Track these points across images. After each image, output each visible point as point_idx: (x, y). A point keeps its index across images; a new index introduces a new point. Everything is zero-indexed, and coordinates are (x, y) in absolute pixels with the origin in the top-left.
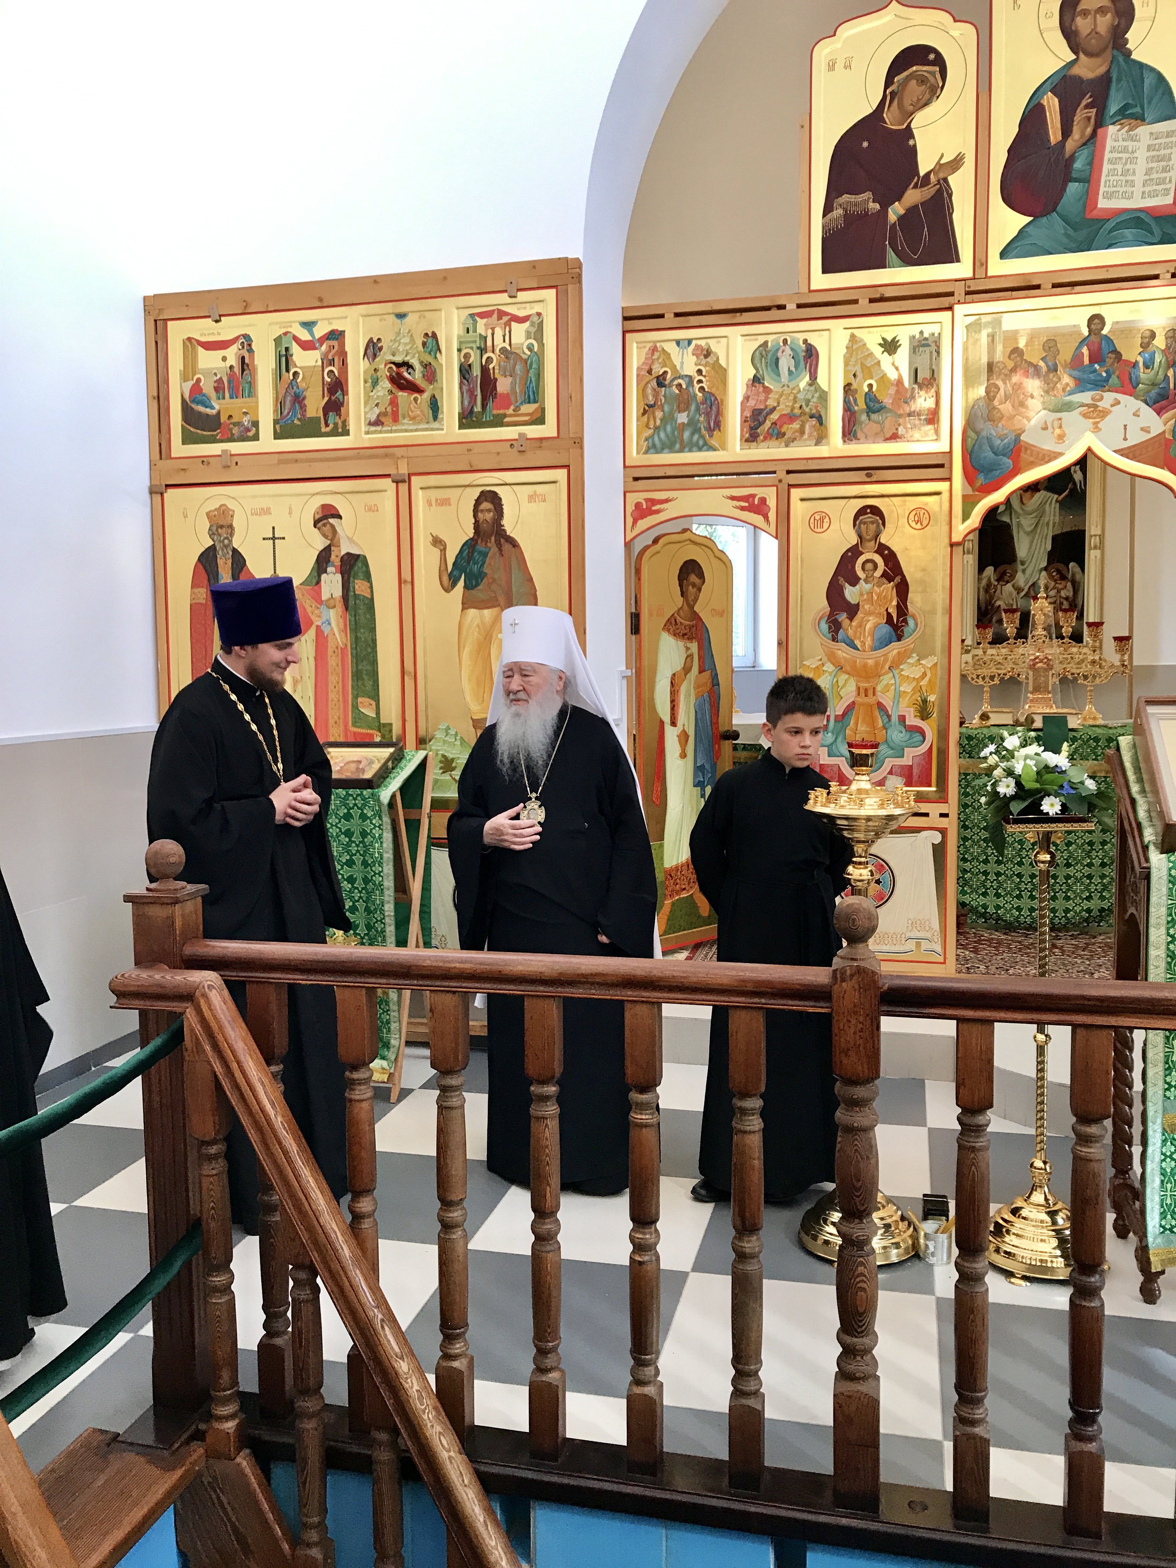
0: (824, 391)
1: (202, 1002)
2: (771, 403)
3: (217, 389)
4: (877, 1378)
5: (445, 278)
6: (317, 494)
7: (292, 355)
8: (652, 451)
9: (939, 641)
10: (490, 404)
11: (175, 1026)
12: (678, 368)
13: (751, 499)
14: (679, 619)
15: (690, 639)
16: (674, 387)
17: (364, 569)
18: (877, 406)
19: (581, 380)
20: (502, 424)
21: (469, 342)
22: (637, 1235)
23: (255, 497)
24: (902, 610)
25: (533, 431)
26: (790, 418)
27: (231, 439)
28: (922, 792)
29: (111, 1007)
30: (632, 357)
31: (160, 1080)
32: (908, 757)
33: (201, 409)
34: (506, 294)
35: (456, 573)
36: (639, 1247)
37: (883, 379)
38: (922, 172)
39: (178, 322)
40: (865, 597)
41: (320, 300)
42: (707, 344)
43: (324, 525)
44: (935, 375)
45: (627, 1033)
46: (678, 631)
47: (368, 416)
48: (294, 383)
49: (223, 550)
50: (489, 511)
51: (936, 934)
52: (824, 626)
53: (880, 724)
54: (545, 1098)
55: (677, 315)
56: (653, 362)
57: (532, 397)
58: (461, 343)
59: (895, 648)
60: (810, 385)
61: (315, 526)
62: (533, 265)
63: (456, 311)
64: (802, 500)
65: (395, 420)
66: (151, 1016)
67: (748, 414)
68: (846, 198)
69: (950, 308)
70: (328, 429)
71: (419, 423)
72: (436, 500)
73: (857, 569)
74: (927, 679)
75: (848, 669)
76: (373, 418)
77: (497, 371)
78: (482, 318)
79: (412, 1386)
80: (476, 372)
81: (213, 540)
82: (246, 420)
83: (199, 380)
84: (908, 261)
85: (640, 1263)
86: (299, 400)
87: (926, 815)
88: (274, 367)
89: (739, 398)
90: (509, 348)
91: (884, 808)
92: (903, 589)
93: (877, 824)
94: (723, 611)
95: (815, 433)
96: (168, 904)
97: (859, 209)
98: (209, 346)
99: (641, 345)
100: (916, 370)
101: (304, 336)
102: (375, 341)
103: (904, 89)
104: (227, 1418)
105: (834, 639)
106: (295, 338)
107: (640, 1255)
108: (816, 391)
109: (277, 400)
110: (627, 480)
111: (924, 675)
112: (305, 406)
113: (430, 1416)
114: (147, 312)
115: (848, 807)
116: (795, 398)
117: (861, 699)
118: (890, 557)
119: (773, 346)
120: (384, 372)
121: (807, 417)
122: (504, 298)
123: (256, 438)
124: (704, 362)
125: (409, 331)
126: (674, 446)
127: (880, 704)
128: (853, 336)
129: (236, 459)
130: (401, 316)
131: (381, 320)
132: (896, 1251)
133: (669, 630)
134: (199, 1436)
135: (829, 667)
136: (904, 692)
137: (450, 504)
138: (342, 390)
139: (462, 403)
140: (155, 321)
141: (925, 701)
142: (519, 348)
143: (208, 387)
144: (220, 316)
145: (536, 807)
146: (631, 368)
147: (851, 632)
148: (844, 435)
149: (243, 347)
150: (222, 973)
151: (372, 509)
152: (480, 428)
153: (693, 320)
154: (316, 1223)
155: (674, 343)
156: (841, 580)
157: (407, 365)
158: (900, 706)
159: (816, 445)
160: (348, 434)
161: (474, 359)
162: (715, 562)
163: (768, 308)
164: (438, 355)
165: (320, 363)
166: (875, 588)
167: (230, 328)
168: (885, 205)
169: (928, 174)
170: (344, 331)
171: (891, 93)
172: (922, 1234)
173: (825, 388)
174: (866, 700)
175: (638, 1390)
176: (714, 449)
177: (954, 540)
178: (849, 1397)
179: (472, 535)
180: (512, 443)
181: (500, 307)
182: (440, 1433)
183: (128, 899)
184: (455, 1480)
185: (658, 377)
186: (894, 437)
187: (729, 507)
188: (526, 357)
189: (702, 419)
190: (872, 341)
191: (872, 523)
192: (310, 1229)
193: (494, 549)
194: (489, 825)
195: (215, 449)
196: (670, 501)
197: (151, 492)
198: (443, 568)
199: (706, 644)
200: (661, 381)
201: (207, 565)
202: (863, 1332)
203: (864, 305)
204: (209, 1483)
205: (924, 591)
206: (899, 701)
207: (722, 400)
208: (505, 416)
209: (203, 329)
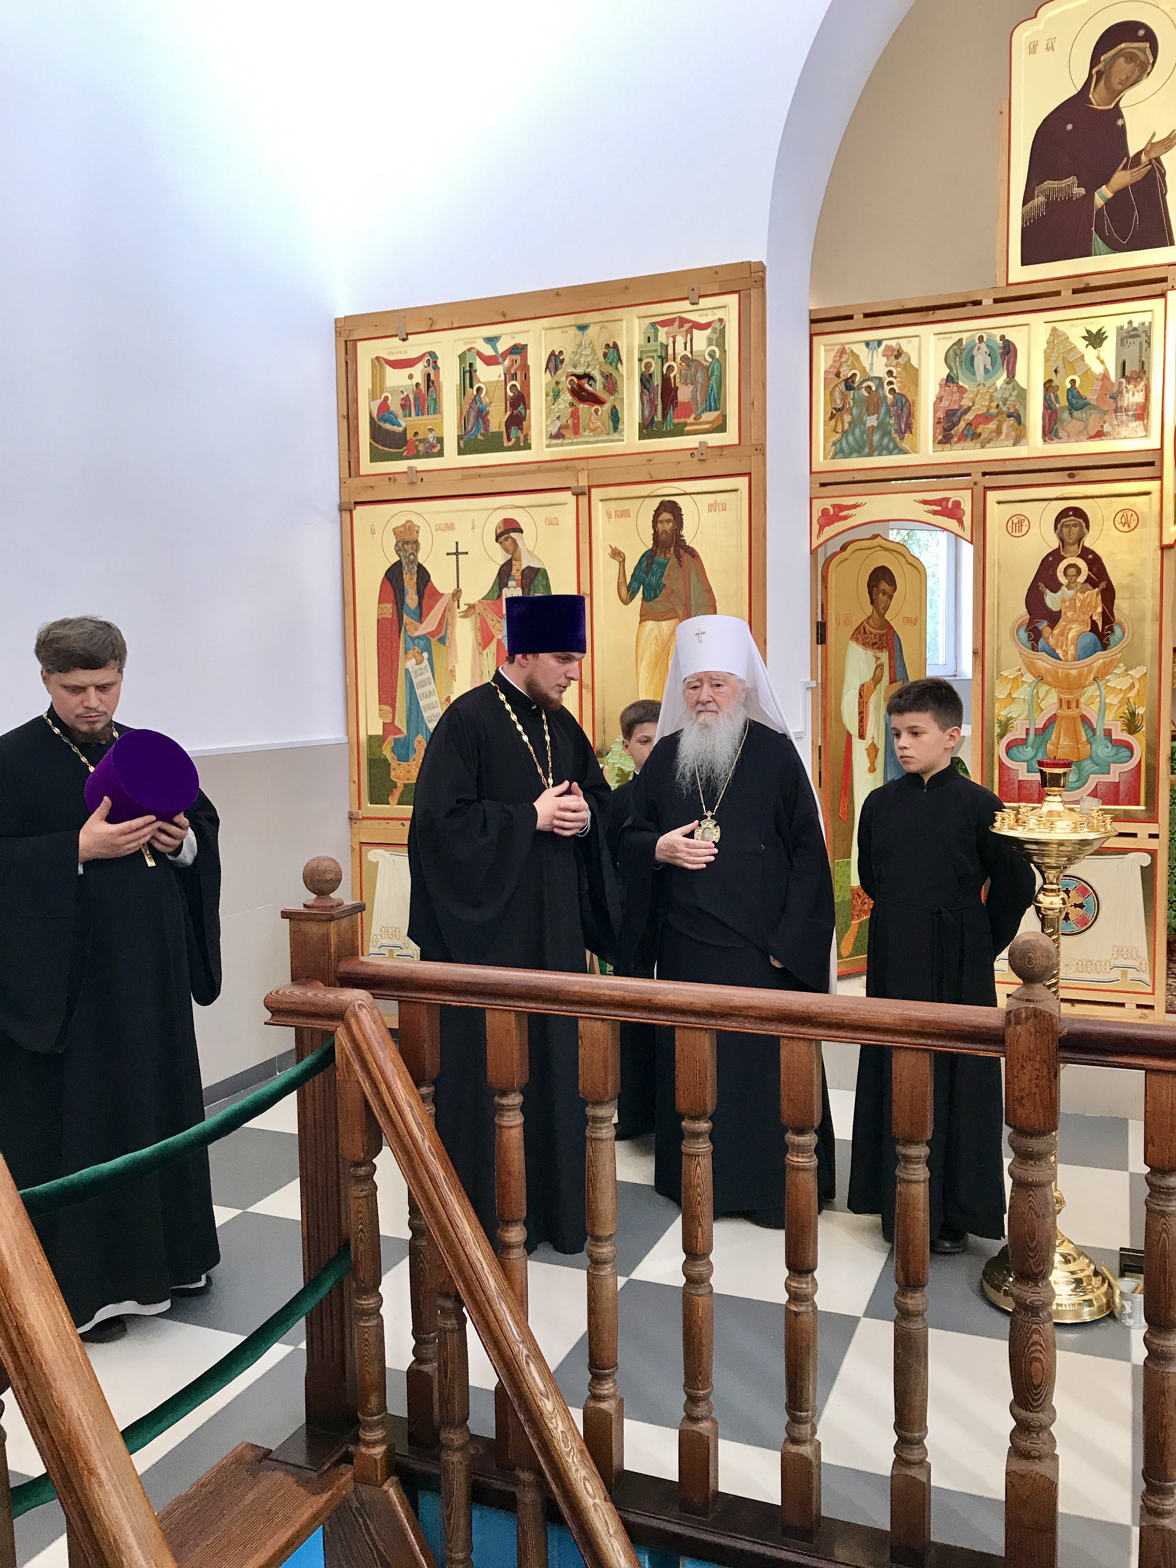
0: (1022, 389)
1: (353, 1021)
2: (966, 403)
3: (403, 407)
4: (1055, 1458)
5: (626, 288)
6: (499, 508)
7: (476, 371)
8: (840, 455)
9: (1149, 649)
10: (671, 412)
11: (326, 1046)
12: (868, 370)
13: (944, 503)
14: (868, 628)
15: (880, 649)
16: (863, 390)
17: (544, 582)
18: (1081, 402)
19: (764, 386)
20: (681, 433)
21: (650, 351)
22: (794, 1284)
23: (439, 512)
24: (1108, 617)
25: (714, 439)
26: (986, 418)
27: (417, 456)
28: (1129, 811)
29: (266, 1023)
30: (819, 362)
31: (314, 1097)
32: (1114, 773)
33: (388, 426)
34: (687, 302)
35: (635, 585)
36: (795, 1297)
37: (1087, 373)
38: (1132, 152)
39: (367, 342)
40: (1068, 603)
41: (504, 315)
42: (898, 344)
43: (506, 539)
44: (1145, 369)
45: (783, 1070)
46: (867, 641)
47: (550, 429)
48: (477, 398)
49: (408, 566)
50: (668, 521)
51: (1143, 962)
52: (1024, 635)
53: (1084, 739)
54: (696, 1135)
55: (866, 316)
56: (841, 365)
57: (713, 404)
58: (642, 352)
59: (1099, 659)
60: (1008, 383)
61: (497, 541)
62: (715, 271)
63: (637, 320)
64: (999, 503)
65: (576, 432)
66: (306, 1034)
67: (941, 415)
68: (1048, 184)
69: (1163, 295)
70: (510, 443)
71: (599, 435)
72: (616, 512)
73: (1058, 574)
74: (1135, 690)
75: (1050, 679)
76: (554, 431)
77: (678, 380)
78: (663, 326)
79: (557, 1427)
80: (657, 381)
81: (399, 555)
82: (431, 437)
83: (386, 398)
84: (1116, 247)
85: (797, 1314)
86: (482, 415)
87: (1134, 835)
88: (458, 383)
89: (932, 399)
90: (690, 356)
91: (1076, 832)
92: (1108, 596)
93: (1070, 849)
94: (916, 619)
95: (1013, 433)
96: (323, 921)
97: (1062, 195)
98: (397, 364)
99: (828, 348)
100: (1124, 363)
101: (488, 351)
102: (557, 353)
103: (1111, 68)
104: (373, 1444)
105: (1034, 648)
106: (479, 354)
107: (796, 1305)
108: (1014, 389)
109: (461, 415)
110: (814, 486)
111: (1132, 686)
112: (488, 421)
113: (575, 1459)
114: (338, 333)
115: (1038, 830)
116: (991, 397)
117: (1064, 712)
118: (1095, 562)
119: (967, 344)
120: (565, 384)
121: (1004, 416)
122: (685, 305)
123: (440, 454)
124: (895, 362)
125: (591, 343)
126: (863, 449)
127: (1084, 719)
128: (1054, 330)
129: (421, 475)
130: (582, 328)
131: (562, 333)
132: (1087, 1309)
133: (857, 640)
134: (348, 1459)
135: (1029, 678)
136: (1110, 704)
137: (629, 516)
138: (525, 405)
139: (643, 412)
140: (346, 342)
141: (1133, 714)
142: (699, 356)
143: (395, 405)
144: (407, 334)
145: (711, 826)
146: (819, 371)
147: (1052, 641)
148: (1044, 434)
149: (429, 365)
150: (373, 992)
151: (552, 522)
152: (660, 437)
153: (884, 320)
154: (461, 1251)
155: (864, 344)
156: (1042, 586)
157: (588, 377)
158: (1106, 718)
159: (1014, 445)
160: (530, 448)
161: (655, 368)
162: (907, 568)
163: (963, 305)
164: (619, 365)
165: (503, 378)
166: (1079, 594)
167: (416, 346)
168: (1091, 189)
169: (1139, 154)
170: (526, 345)
171: (1097, 72)
172: (1118, 1292)
173: (1024, 386)
174: (1070, 712)
175: (793, 1449)
176: (906, 452)
177: (1165, 542)
178: (1022, 1476)
179: (650, 546)
180: (692, 452)
181: (683, 315)
182: (585, 1479)
183: (285, 915)
184: (600, 1529)
185: (846, 380)
186: (1099, 435)
187: (921, 512)
188: (708, 364)
189: (892, 421)
190: (1075, 334)
191: (1075, 525)
192: (455, 1257)
193: (673, 560)
194: (663, 841)
195: (400, 466)
196: (859, 506)
197: (341, 510)
198: (622, 580)
199: (897, 654)
200: (849, 384)
201: (394, 581)
202: (1038, 1406)
203: (1067, 296)
204: (357, 1508)
205: (1132, 597)
206: (1104, 715)
207: (914, 402)
208: (686, 424)
209: (391, 348)
